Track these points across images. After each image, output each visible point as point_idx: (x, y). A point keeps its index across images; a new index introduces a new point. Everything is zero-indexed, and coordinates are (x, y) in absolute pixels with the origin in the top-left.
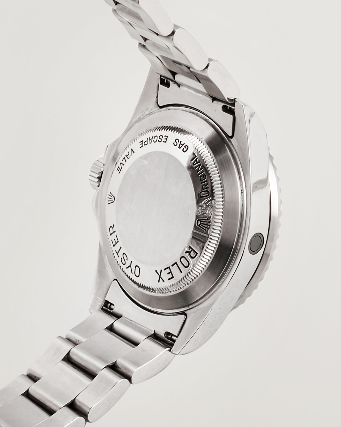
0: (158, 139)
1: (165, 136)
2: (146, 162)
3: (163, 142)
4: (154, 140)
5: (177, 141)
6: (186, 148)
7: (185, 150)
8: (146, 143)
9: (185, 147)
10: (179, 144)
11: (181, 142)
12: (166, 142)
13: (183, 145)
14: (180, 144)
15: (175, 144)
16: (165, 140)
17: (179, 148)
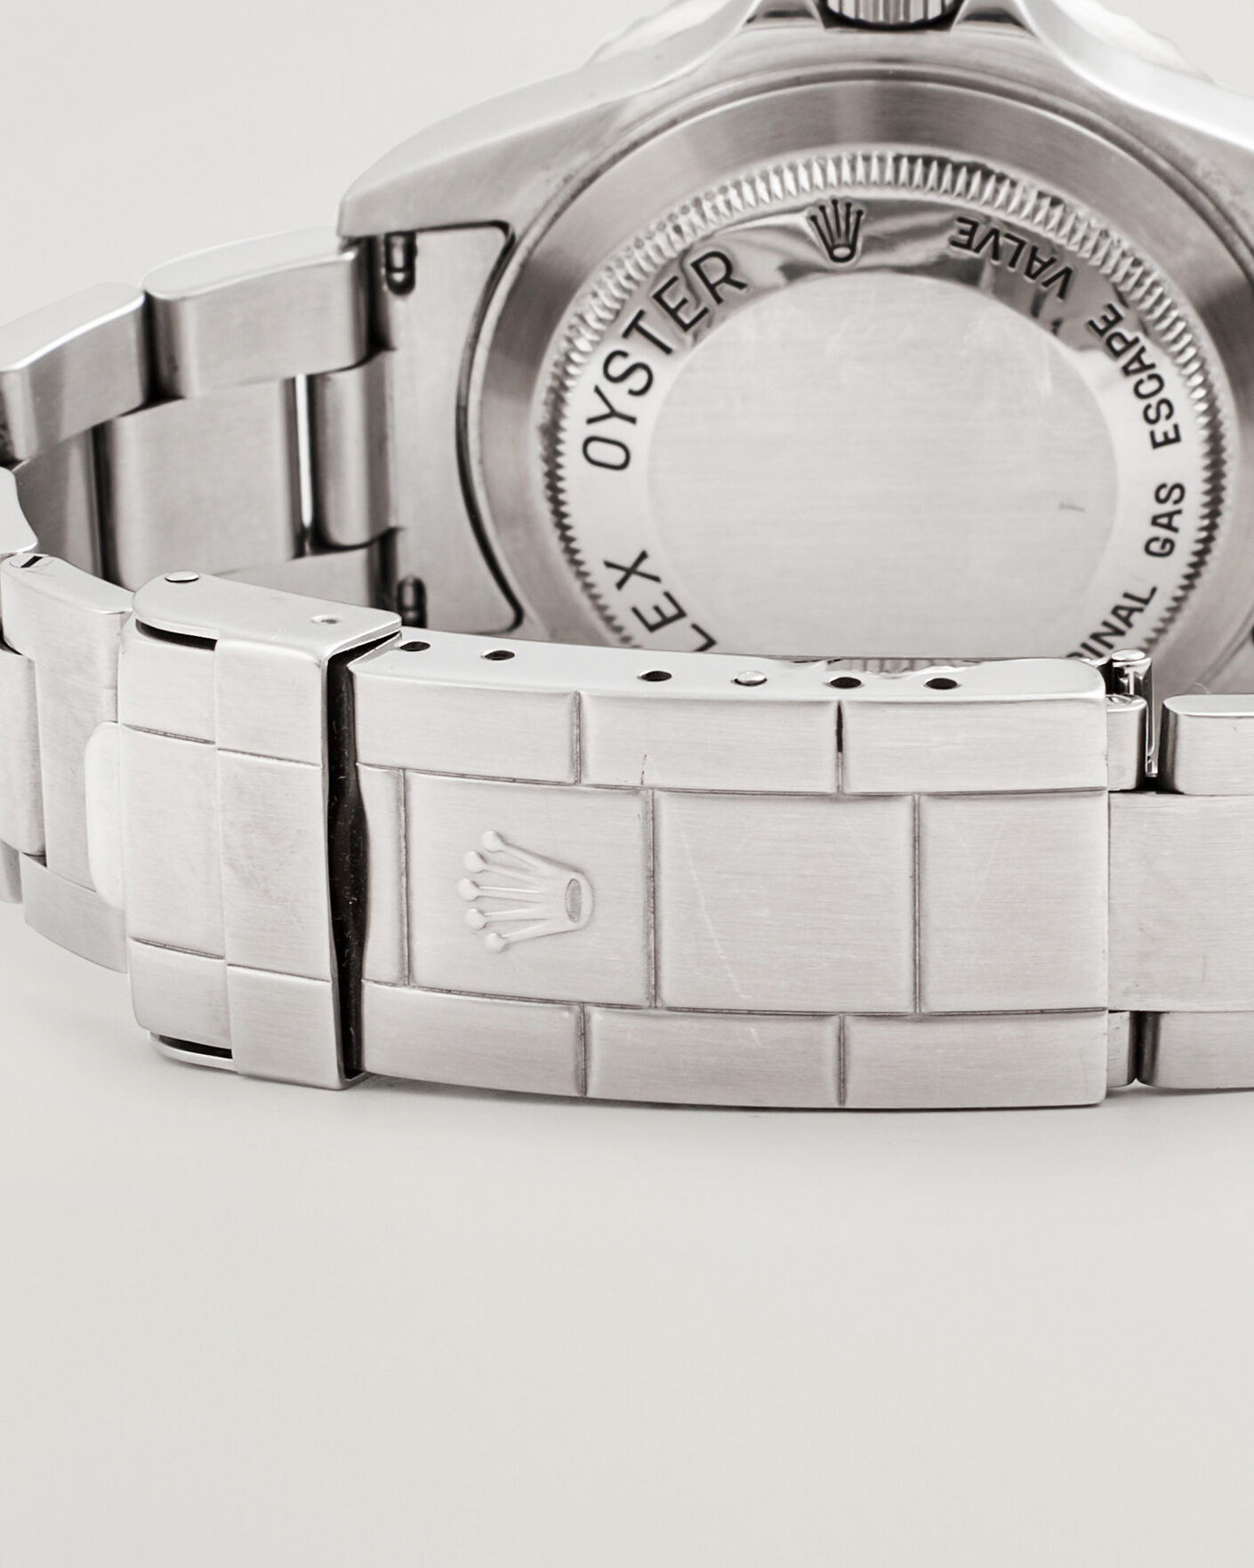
0: (1154, 401)
1: (1176, 428)
2: (1046, 384)
3: (1152, 434)
4: (1141, 382)
5: (1176, 493)
6: (1163, 547)
7: (1155, 547)
8: (1117, 345)
9: (1167, 541)
10: (1169, 507)
11: (1179, 512)
12: (1156, 445)
13: (1169, 527)
14: (1170, 515)
15: (1163, 494)
16: (1160, 438)
17: (1155, 521)
